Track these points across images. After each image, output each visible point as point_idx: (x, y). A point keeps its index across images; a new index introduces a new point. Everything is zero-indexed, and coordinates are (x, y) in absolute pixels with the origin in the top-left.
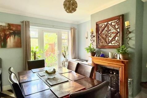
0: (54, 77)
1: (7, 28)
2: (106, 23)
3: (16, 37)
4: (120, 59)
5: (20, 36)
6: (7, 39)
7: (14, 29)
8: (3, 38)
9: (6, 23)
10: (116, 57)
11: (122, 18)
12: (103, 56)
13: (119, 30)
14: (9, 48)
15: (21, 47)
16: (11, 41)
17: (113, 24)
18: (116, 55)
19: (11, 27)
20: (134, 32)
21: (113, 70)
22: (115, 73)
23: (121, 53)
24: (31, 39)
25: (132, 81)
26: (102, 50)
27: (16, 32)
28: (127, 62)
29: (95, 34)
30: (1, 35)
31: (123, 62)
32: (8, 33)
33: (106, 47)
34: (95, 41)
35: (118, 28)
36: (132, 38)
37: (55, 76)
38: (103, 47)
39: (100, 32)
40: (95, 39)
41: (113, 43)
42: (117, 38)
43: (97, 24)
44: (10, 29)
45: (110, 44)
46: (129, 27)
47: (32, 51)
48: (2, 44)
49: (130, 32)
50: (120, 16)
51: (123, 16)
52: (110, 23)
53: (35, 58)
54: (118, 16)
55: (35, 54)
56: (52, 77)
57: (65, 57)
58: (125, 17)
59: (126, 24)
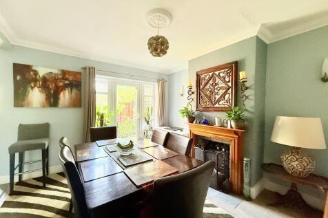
0: (131, 154)
1: (60, 77)
2: (211, 74)
3: (74, 91)
4: (231, 127)
5: (80, 90)
6: (59, 94)
7: (71, 78)
8: (52, 92)
9: (58, 70)
10: (226, 125)
11: (235, 67)
12: (206, 122)
13: (230, 84)
14: (63, 108)
15: (80, 106)
16: (65, 96)
17: (221, 75)
18: (225, 121)
19: (67, 76)
20: (253, 87)
21: (221, 145)
22: (223, 149)
23: (233, 119)
24: (97, 95)
25: (250, 161)
26: (204, 113)
27: (74, 83)
28: (242, 132)
29: (194, 89)
30: (51, 87)
31: (235, 133)
32: (61, 84)
33: (211, 109)
34: (195, 100)
35: (229, 82)
36: (250, 97)
37: (133, 152)
38: (207, 109)
39: (201, 87)
40: (194, 96)
41: (221, 103)
42: (227, 96)
43: (197, 75)
44: (64, 78)
45: (217, 105)
46: (245, 80)
47: (98, 114)
48: (52, 100)
49: (247, 88)
50: (232, 63)
51: (236, 63)
52: (217, 73)
53: (102, 124)
54: (229, 64)
55: (102, 117)
56: (127, 154)
57: (148, 123)
58: (239, 66)
59: (242, 75)
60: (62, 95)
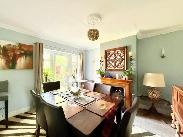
2: (113, 52)
3: (28, 58)
4: (125, 79)
5: (32, 58)
7: (26, 49)
8: (11, 58)
9: (16, 43)
12: (111, 77)
13: (123, 57)
14: (19, 69)
15: (32, 68)
16: (21, 62)
17: (119, 53)
18: (122, 76)
19: (23, 48)
20: (135, 59)
21: (119, 88)
22: (120, 91)
24: (44, 61)
26: (109, 72)
27: (28, 53)
28: (131, 81)
29: (104, 59)
30: (10, 55)
31: (128, 82)
32: (18, 53)
34: (104, 65)
36: (133, 64)
41: (119, 67)
42: (122, 64)
43: (105, 52)
44: (20, 49)
45: (116, 68)
46: (132, 56)
48: (11, 65)
49: (132, 60)
51: (127, 47)
52: (116, 51)
54: (123, 47)
55: (47, 76)
57: (74, 78)
59: (130, 53)
60: (18, 60)
